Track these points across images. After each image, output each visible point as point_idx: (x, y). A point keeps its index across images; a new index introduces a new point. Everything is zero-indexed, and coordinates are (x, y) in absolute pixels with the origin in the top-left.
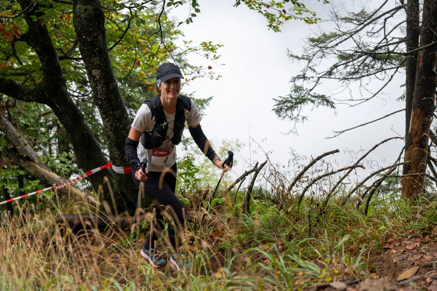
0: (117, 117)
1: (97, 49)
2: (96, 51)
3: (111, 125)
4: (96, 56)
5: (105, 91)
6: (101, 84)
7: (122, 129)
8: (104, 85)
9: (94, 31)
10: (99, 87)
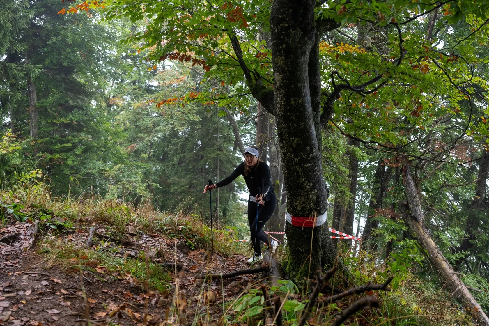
0: (293, 145)
1: (284, 46)
2: (282, 48)
3: (285, 154)
4: (281, 55)
5: (283, 105)
6: (281, 94)
7: (296, 164)
8: (284, 96)
9: (283, 20)
10: (278, 99)
